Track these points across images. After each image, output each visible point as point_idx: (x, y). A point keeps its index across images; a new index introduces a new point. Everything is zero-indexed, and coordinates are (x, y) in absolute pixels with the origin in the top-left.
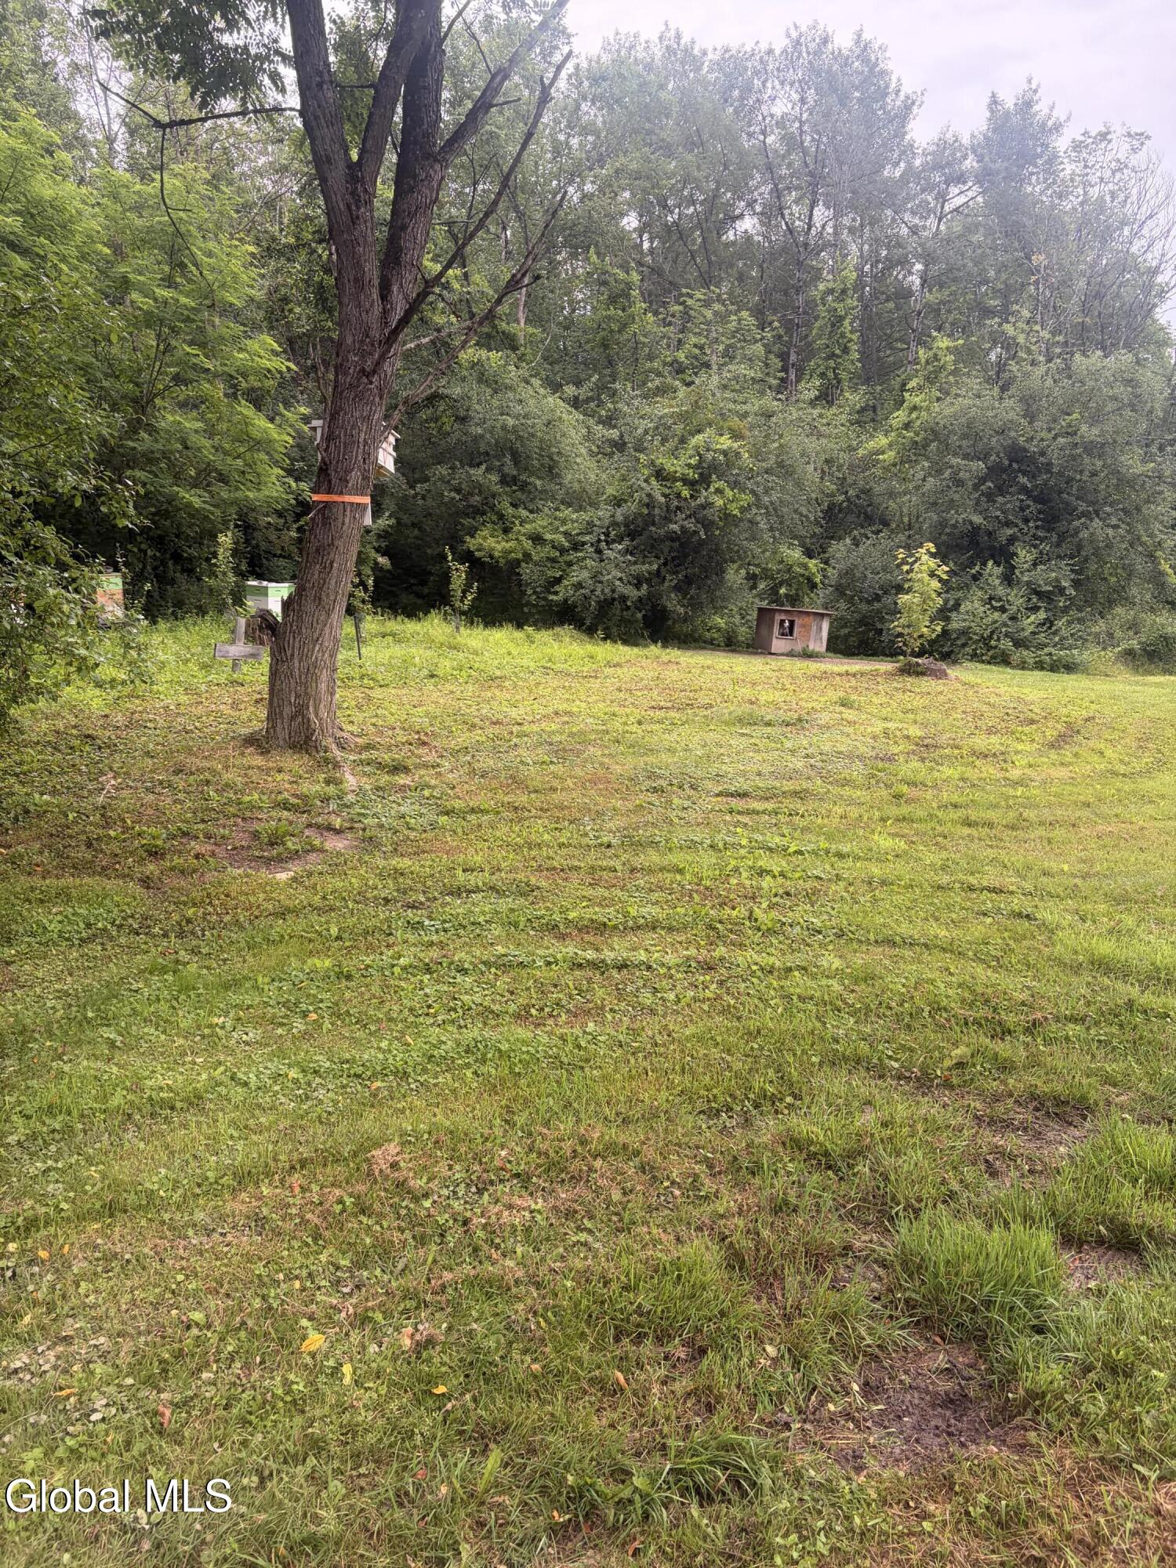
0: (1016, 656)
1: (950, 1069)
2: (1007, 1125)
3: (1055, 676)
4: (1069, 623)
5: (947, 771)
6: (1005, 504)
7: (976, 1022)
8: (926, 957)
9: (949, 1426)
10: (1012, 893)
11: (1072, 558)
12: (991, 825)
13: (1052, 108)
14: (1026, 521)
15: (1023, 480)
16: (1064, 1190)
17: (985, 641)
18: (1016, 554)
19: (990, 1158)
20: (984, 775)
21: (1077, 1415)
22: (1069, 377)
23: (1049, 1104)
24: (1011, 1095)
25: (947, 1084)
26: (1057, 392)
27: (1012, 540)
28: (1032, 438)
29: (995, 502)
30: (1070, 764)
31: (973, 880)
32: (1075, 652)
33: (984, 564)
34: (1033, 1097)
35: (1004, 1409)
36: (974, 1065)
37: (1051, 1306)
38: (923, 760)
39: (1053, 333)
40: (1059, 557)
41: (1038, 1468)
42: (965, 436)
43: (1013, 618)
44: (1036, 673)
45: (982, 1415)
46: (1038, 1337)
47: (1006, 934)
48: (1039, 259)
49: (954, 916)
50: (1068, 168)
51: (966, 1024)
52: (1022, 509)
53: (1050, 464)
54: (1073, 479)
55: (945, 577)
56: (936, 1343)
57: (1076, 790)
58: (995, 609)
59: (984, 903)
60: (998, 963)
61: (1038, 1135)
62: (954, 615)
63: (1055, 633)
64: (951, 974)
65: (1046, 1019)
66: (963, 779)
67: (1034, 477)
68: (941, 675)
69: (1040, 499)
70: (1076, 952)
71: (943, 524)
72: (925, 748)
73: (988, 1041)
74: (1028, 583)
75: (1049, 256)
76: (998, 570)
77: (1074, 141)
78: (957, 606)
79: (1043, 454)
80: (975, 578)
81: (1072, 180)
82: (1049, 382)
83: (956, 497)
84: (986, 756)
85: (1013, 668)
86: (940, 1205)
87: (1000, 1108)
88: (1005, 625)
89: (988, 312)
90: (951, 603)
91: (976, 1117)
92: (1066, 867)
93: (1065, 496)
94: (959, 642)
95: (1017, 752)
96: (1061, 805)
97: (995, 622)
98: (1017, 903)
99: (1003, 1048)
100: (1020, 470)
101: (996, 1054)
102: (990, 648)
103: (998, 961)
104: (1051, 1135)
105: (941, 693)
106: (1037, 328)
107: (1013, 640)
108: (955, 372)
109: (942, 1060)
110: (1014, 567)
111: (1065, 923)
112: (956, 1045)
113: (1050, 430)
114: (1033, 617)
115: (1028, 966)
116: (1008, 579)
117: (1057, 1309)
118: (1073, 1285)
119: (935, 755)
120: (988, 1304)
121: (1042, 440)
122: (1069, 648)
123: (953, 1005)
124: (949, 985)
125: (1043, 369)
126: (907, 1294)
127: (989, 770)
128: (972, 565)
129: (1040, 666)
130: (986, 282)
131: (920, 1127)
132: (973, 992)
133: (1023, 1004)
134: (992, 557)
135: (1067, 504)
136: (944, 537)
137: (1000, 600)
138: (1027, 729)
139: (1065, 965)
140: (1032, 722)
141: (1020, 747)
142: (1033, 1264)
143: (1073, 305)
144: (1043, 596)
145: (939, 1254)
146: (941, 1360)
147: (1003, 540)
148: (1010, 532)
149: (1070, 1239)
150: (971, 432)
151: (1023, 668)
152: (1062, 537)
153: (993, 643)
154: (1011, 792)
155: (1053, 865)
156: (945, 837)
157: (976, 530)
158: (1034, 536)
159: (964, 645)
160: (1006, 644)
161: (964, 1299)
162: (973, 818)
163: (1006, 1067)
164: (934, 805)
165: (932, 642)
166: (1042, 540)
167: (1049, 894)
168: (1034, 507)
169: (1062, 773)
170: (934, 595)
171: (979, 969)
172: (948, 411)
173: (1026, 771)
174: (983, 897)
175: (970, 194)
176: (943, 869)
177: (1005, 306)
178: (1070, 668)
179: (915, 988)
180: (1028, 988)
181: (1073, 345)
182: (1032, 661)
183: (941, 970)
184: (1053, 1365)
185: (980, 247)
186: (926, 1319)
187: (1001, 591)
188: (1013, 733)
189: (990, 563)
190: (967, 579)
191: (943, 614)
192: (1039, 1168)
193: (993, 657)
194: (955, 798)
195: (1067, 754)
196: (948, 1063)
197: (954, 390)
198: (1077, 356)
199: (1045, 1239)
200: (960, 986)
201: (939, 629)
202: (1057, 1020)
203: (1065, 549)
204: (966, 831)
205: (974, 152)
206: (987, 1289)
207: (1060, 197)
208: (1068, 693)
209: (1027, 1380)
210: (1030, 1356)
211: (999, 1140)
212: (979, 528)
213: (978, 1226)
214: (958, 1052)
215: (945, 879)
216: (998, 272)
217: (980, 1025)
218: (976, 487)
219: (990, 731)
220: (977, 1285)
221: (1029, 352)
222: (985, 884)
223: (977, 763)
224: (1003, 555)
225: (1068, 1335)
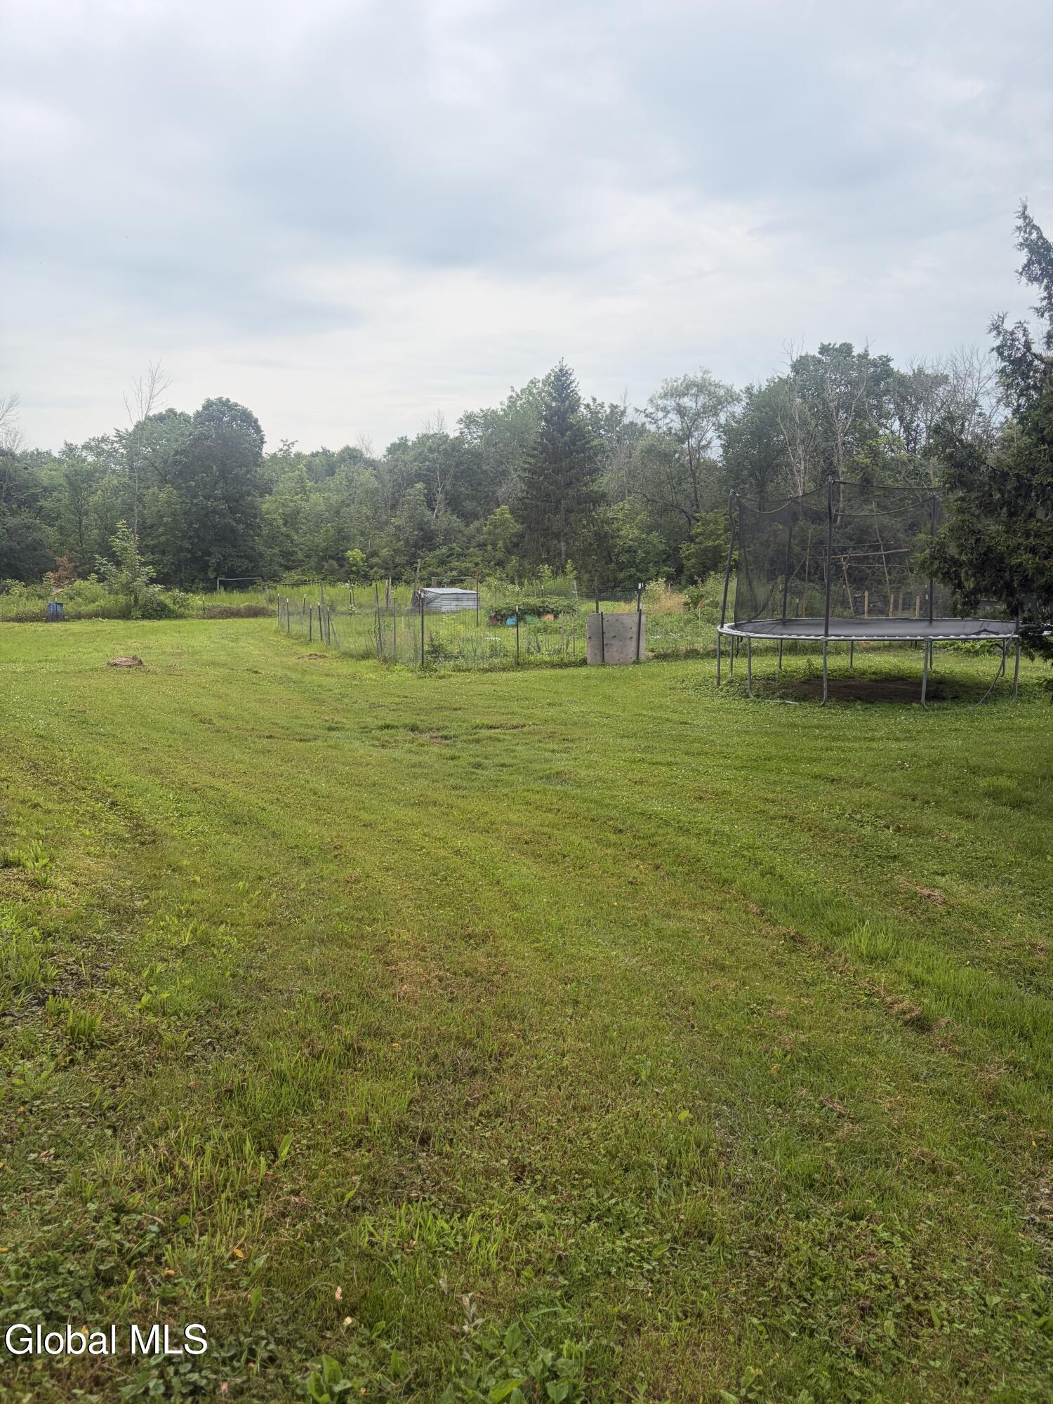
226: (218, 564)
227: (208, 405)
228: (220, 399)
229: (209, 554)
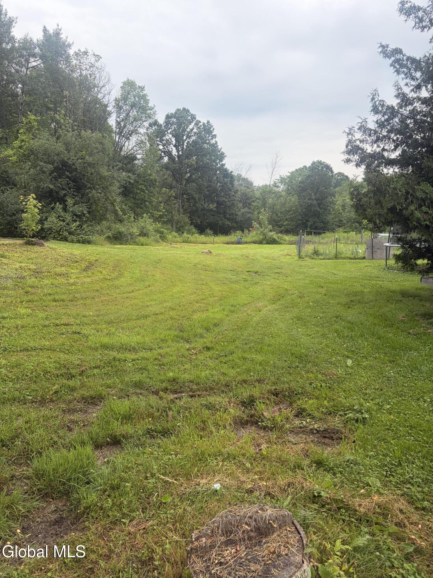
0: (70, 238)
1: (52, 395)
2: (75, 411)
3: (84, 245)
4: (88, 226)
5: (46, 282)
6: (62, 181)
7: (62, 375)
8: (41, 353)
9: (56, 532)
10: (72, 325)
11: (87, 203)
12: (63, 301)
13: (67, 38)
14: (70, 188)
15: (68, 174)
16: (95, 429)
17: (58, 232)
18: (67, 201)
19: (69, 425)
20: (60, 282)
21: (102, 509)
22: (81, 138)
23: (89, 399)
24: (75, 400)
25: (52, 401)
26: (77, 143)
27: (65, 195)
28: (69, 159)
29: (58, 180)
30: (91, 276)
31: (57, 322)
32: (90, 237)
33: (55, 203)
34: (83, 398)
35: (77, 517)
36: (61, 391)
37: (92, 472)
38: (36, 278)
39: (74, 121)
40: (82, 202)
41: (89, 535)
42: (44, 154)
43: (68, 224)
44: (77, 244)
45: (69, 522)
46: (88, 486)
47: (71, 340)
48: (66, 93)
49: (51, 336)
50: (74, 62)
51: (58, 376)
52: (68, 184)
53: (76, 169)
54: (85, 175)
55: (40, 208)
56: (51, 502)
57: (93, 286)
58: (61, 220)
59: (62, 330)
60: (69, 352)
61: (86, 412)
62: (45, 222)
63: (83, 230)
64: (51, 358)
65: (86, 369)
66: (52, 284)
67: (71, 173)
68: (42, 245)
69: (74, 181)
70: (96, 343)
71: (38, 187)
72: (37, 273)
73: (66, 381)
74: (72, 211)
75: (70, 92)
76: (61, 206)
77: (75, 52)
78: (46, 219)
79: (74, 165)
80: (53, 208)
81: (76, 66)
82: (74, 139)
83: (43, 177)
84: (60, 275)
85: (69, 242)
86: (50, 448)
87: (71, 406)
88: (65, 226)
89: (49, 109)
90: (44, 218)
91: (63, 410)
92: (91, 313)
93: (82, 181)
94: (48, 233)
95: (72, 273)
96: (88, 291)
97: (61, 225)
98: (74, 328)
99: (71, 383)
100: (66, 170)
101: (69, 386)
102: (60, 235)
103: (68, 350)
104: (90, 411)
105: (42, 252)
106: (68, 118)
107: (68, 232)
108: (38, 129)
109: (49, 392)
110: (67, 205)
111: (92, 334)
112: (54, 385)
113: (75, 156)
114: (75, 224)
115: (79, 351)
116: (65, 209)
117: (94, 473)
118: (99, 463)
119: (41, 276)
120: (69, 480)
121: (73, 159)
122: (88, 235)
123: (52, 370)
124: (50, 363)
125: (71, 134)
126: (38, 487)
127: (63, 280)
128: (51, 204)
129: (79, 242)
130: (47, 97)
131: (41, 420)
132: (59, 364)
133: (78, 365)
134: (58, 201)
135: (84, 183)
136: (39, 193)
137: (62, 217)
138: (75, 265)
139: (92, 348)
140: (77, 262)
141: (73, 271)
142: (85, 460)
143: (80, 112)
144: (78, 217)
145: (49, 468)
146: (53, 507)
147: (62, 195)
148: (64, 192)
149: (98, 446)
150: (46, 153)
151: (73, 242)
152: (83, 195)
153: (61, 233)
154: (70, 288)
155: (87, 313)
156: (47, 307)
157: (51, 190)
158: (73, 194)
159: (50, 234)
160: (66, 234)
161: (60, 481)
162: (57, 298)
163: (73, 389)
164: (42, 295)
165: (38, 232)
166: (76, 196)
167: (86, 324)
168: (72, 184)
169: (89, 280)
170: (36, 214)
171: (62, 355)
172: (37, 144)
173: (75, 280)
174: (62, 328)
175: (38, 62)
176: (46, 319)
177: (56, 108)
178: (89, 242)
179: (37, 366)
180: (80, 359)
181: (81, 127)
182: (75, 240)
183: (47, 357)
184: (93, 494)
185: (44, 83)
186: (46, 494)
187: (62, 214)
188: (70, 266)
189: (58, 203)
190: (49, 209)
191: (41, 222)
192: (86, 424)
193: (62, 238)
194: (50, 291)
195: (90, 273)
196: (51, 392)
197: (38, 136)
198: (83, 131)
199: (89, 449)
200: (54, 362)
201: (39, 227)
202: (90, 368)
203: (84, 200)
204: (54, 303)
205: (39, 47)
206: (68, 475)
207: (72, 72)
208: (89, 251)
209: (84, 504)
210: (85, 494)
211: (72, 417)
212: (52, 190)
213: (64, 451)
214: (55, 387)
215: (47, 323)
216: (51, 94)
217: (63, 376)
218: (50, 174)
219: (62, 266)
220: (65, 474)
221: (66, 127)
222: (62, 323)
223: (57, 278)
224: (62, 201)
225: (98, 481)
226: (312, 225)
227: (314, 163)
228: (318, 161)
229: (308, 221)
